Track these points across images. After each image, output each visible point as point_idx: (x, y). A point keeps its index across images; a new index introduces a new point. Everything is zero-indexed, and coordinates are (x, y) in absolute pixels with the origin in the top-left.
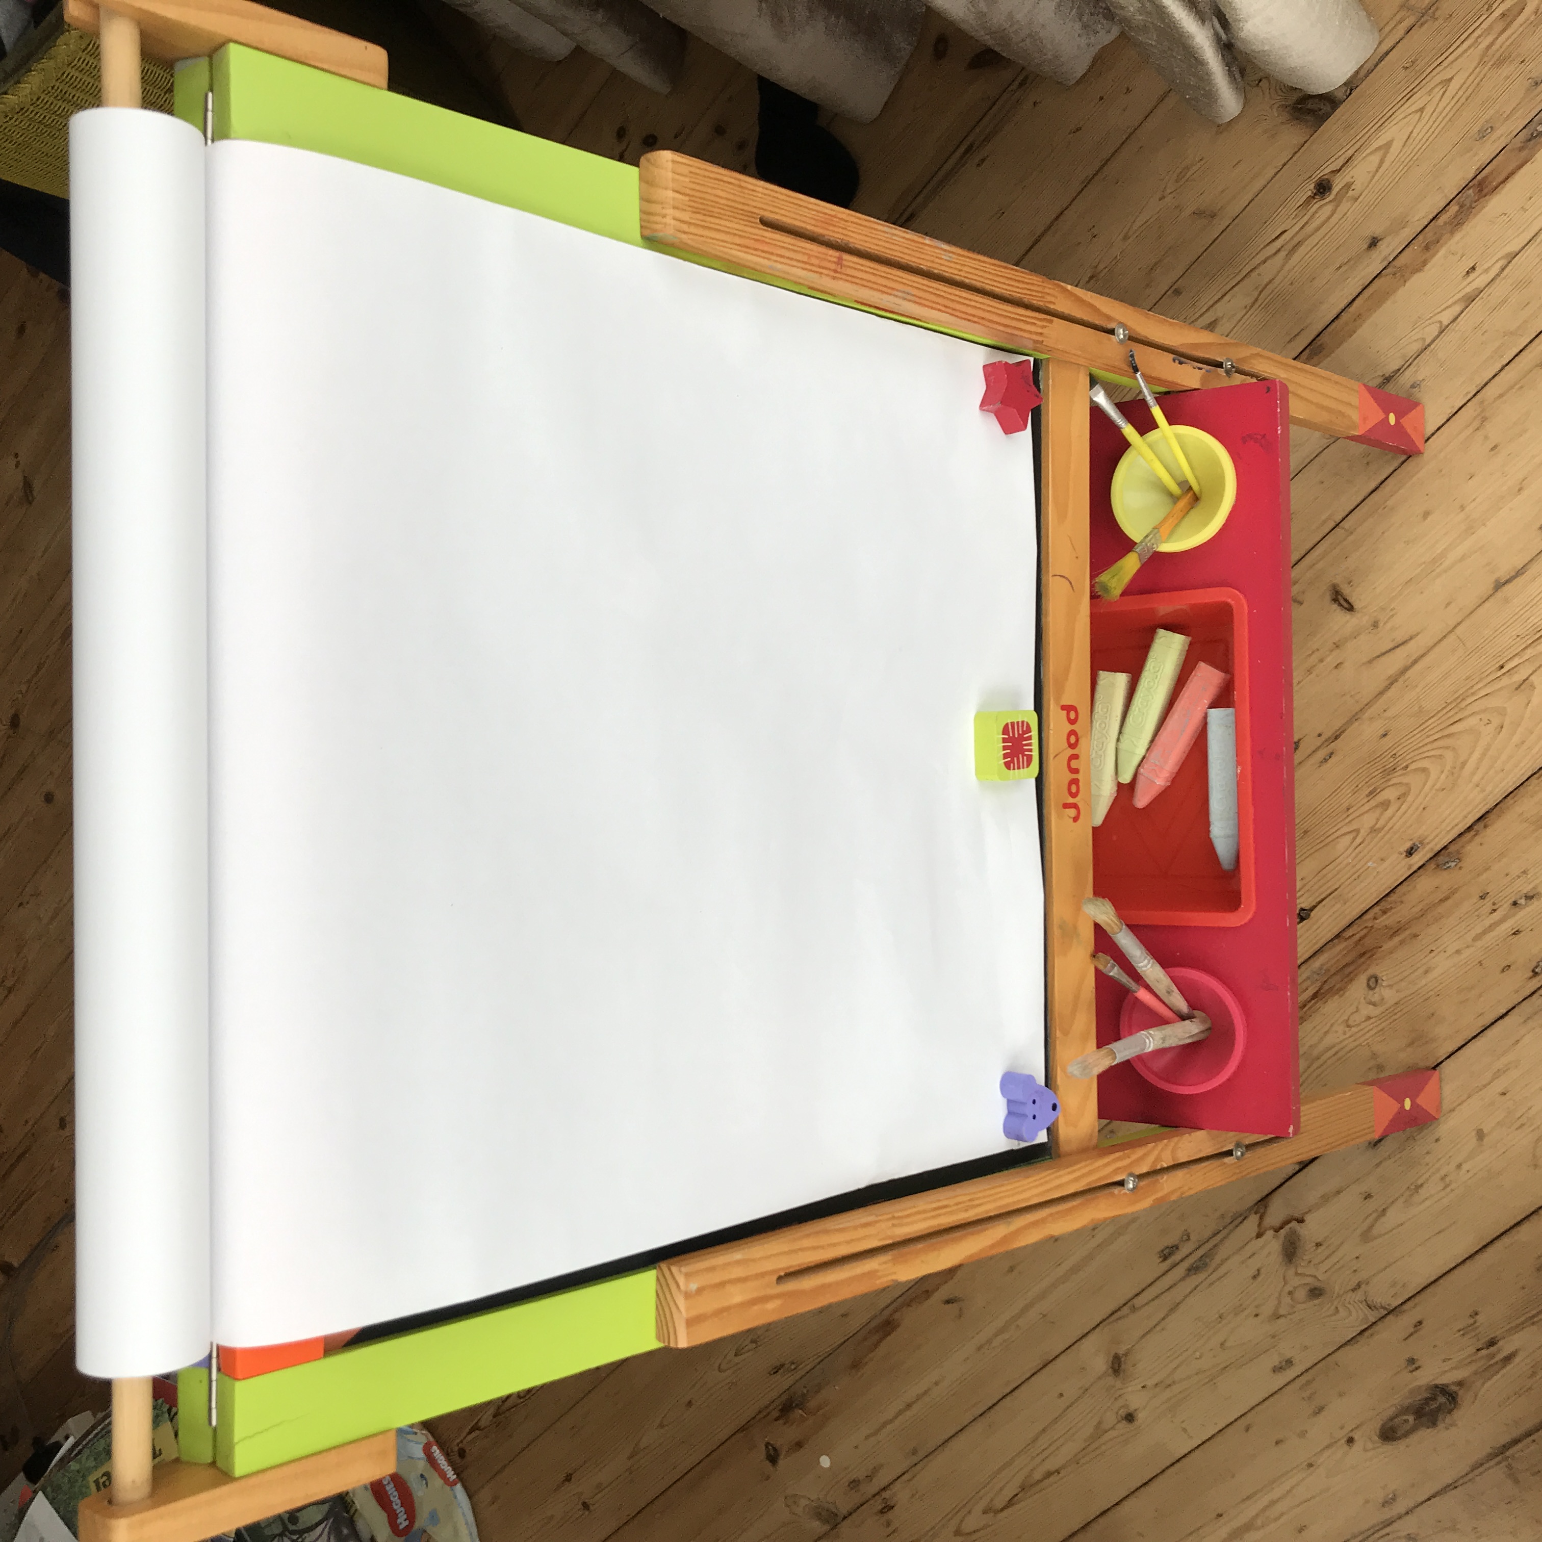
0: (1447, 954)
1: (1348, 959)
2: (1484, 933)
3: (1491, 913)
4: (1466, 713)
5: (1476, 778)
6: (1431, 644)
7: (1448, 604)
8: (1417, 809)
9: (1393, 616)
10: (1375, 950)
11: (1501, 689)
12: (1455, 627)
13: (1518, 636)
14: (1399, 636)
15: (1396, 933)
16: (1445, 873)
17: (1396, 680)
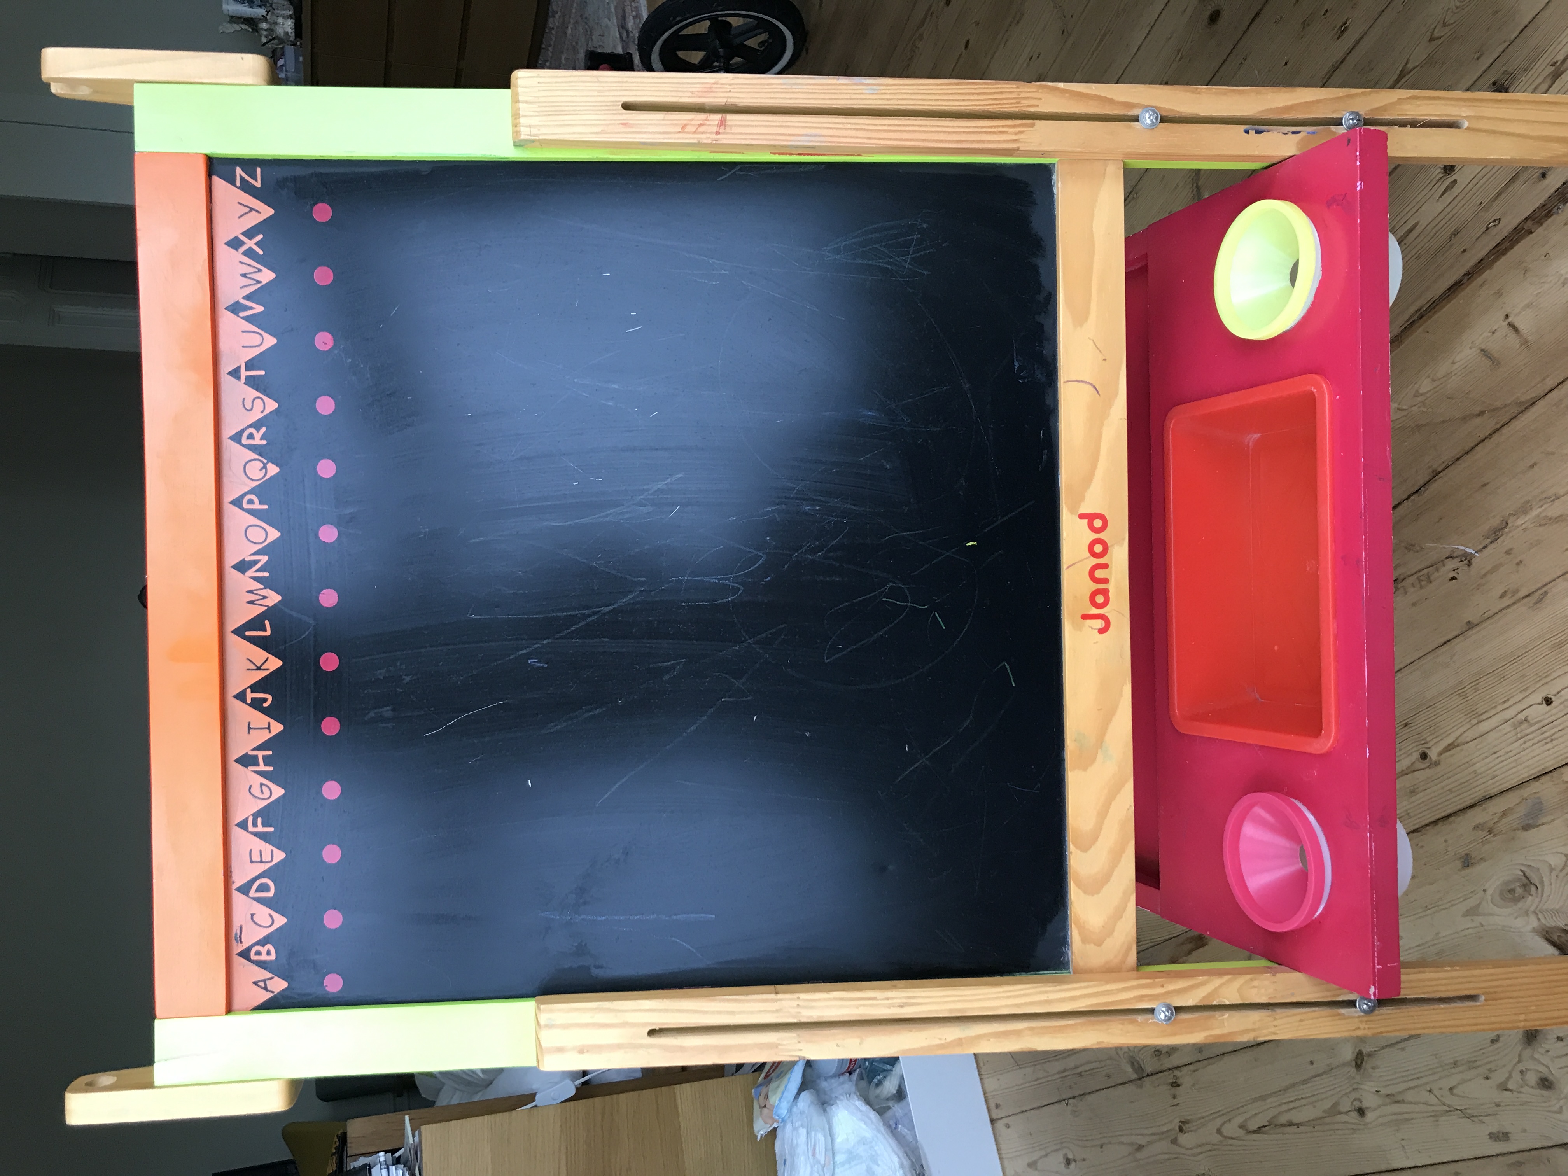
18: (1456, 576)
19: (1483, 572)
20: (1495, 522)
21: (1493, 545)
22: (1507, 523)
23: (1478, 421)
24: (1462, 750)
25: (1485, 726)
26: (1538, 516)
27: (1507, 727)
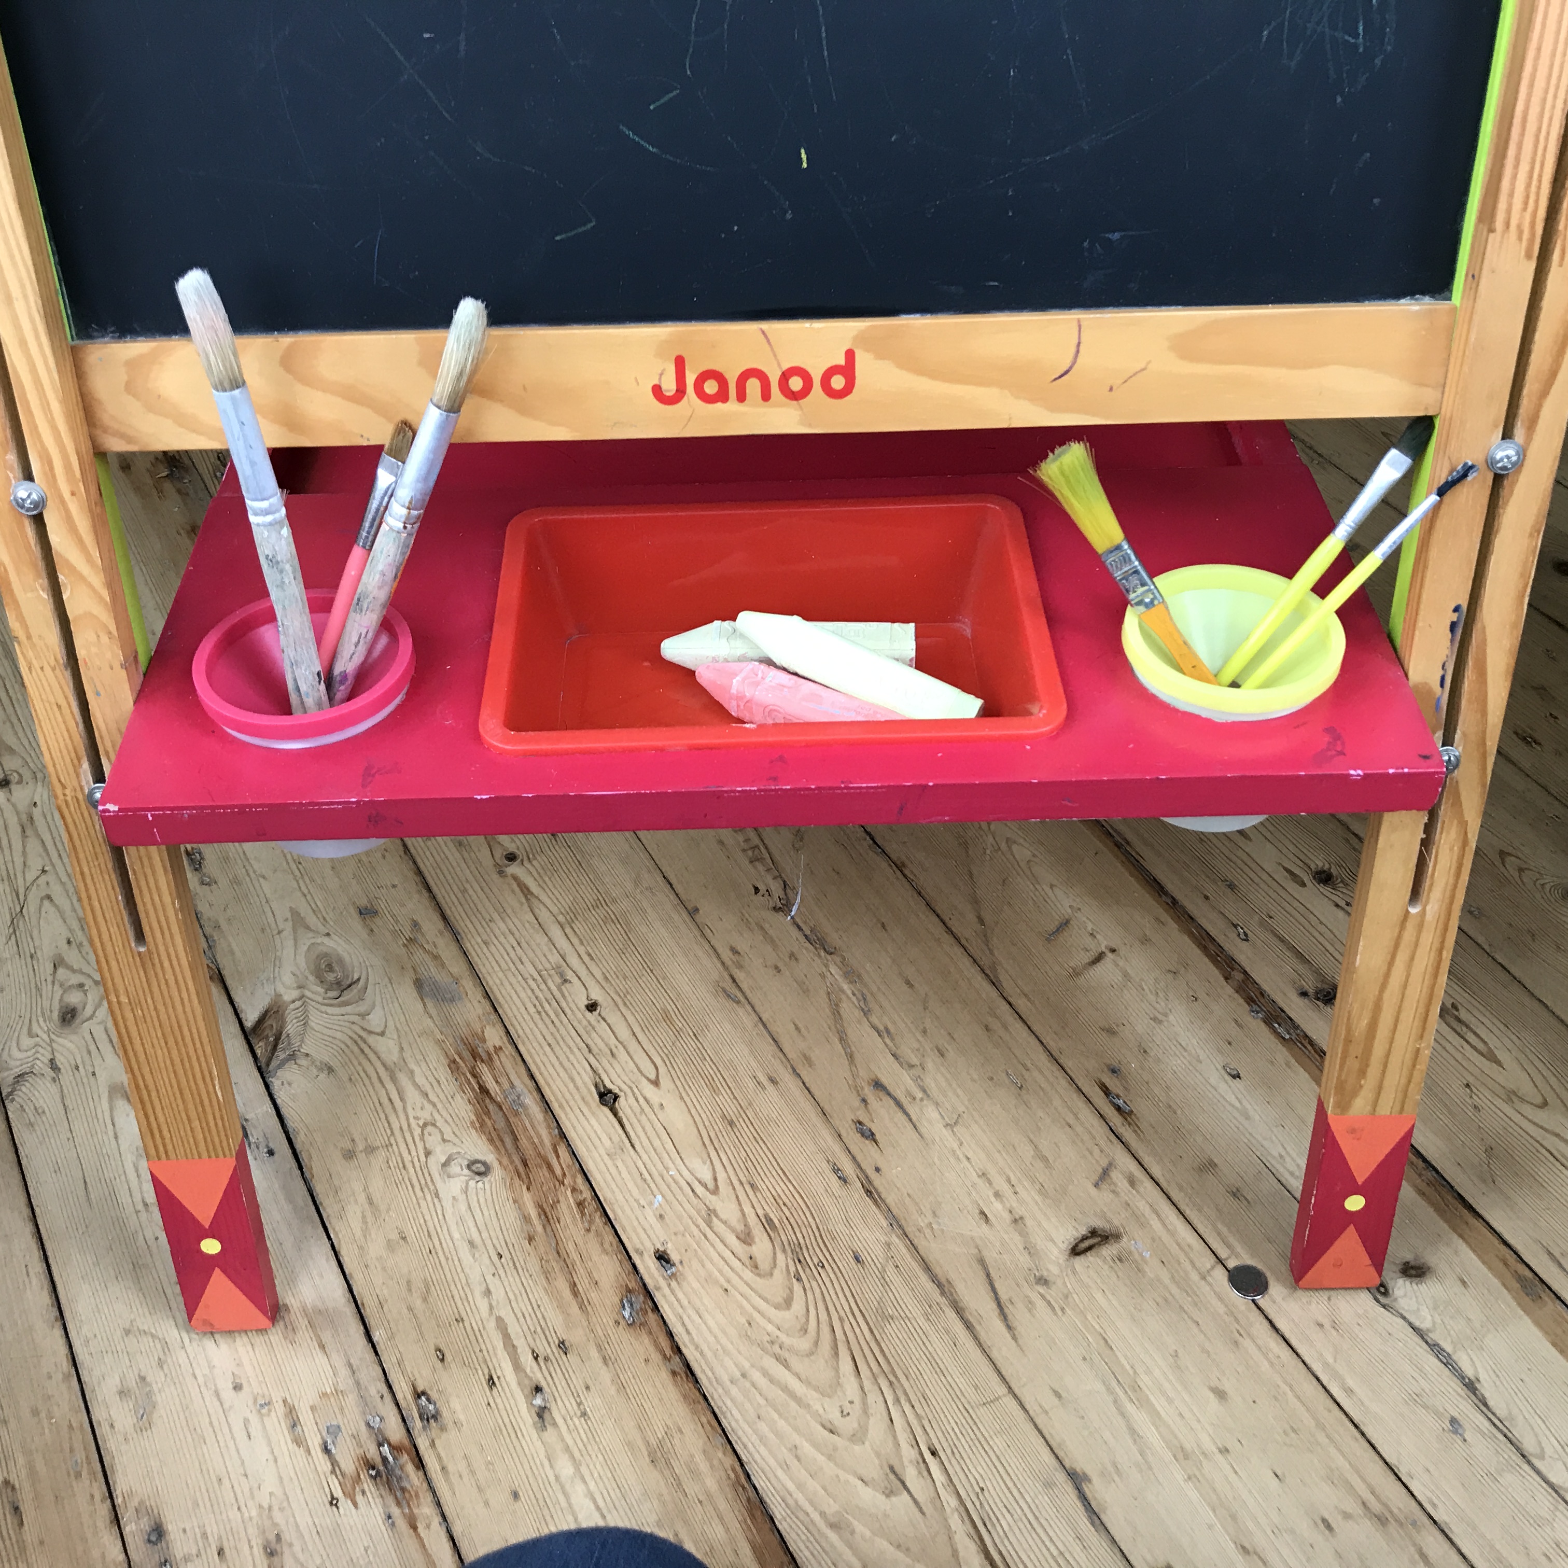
0: (489, 1278)
1: (524, 1142)
2: (506, 1336)
3: (533, 1352)
4: (867, 1384)
5: (756, 1376)
6: (995, 1354)
7: (1058, 1395)
8: (728, 1281)
9: (1053, 1309)
10: (526, 1181)
11: (897, 1445)
12: (1015, 1396)
13: (982, 1489)
14: (1018, 1314)
15: (544, 1214)
16: (616, 1300)
17: (943, 1293)
18: (761, 893)
19: (767, 926)
20: (834, 939)
21: (802, 939)
22: (831, 954)
23: (971, 917)
24: (522, 904)
25: (556, 932)
26: (843, 991)
27: (555, 958)
